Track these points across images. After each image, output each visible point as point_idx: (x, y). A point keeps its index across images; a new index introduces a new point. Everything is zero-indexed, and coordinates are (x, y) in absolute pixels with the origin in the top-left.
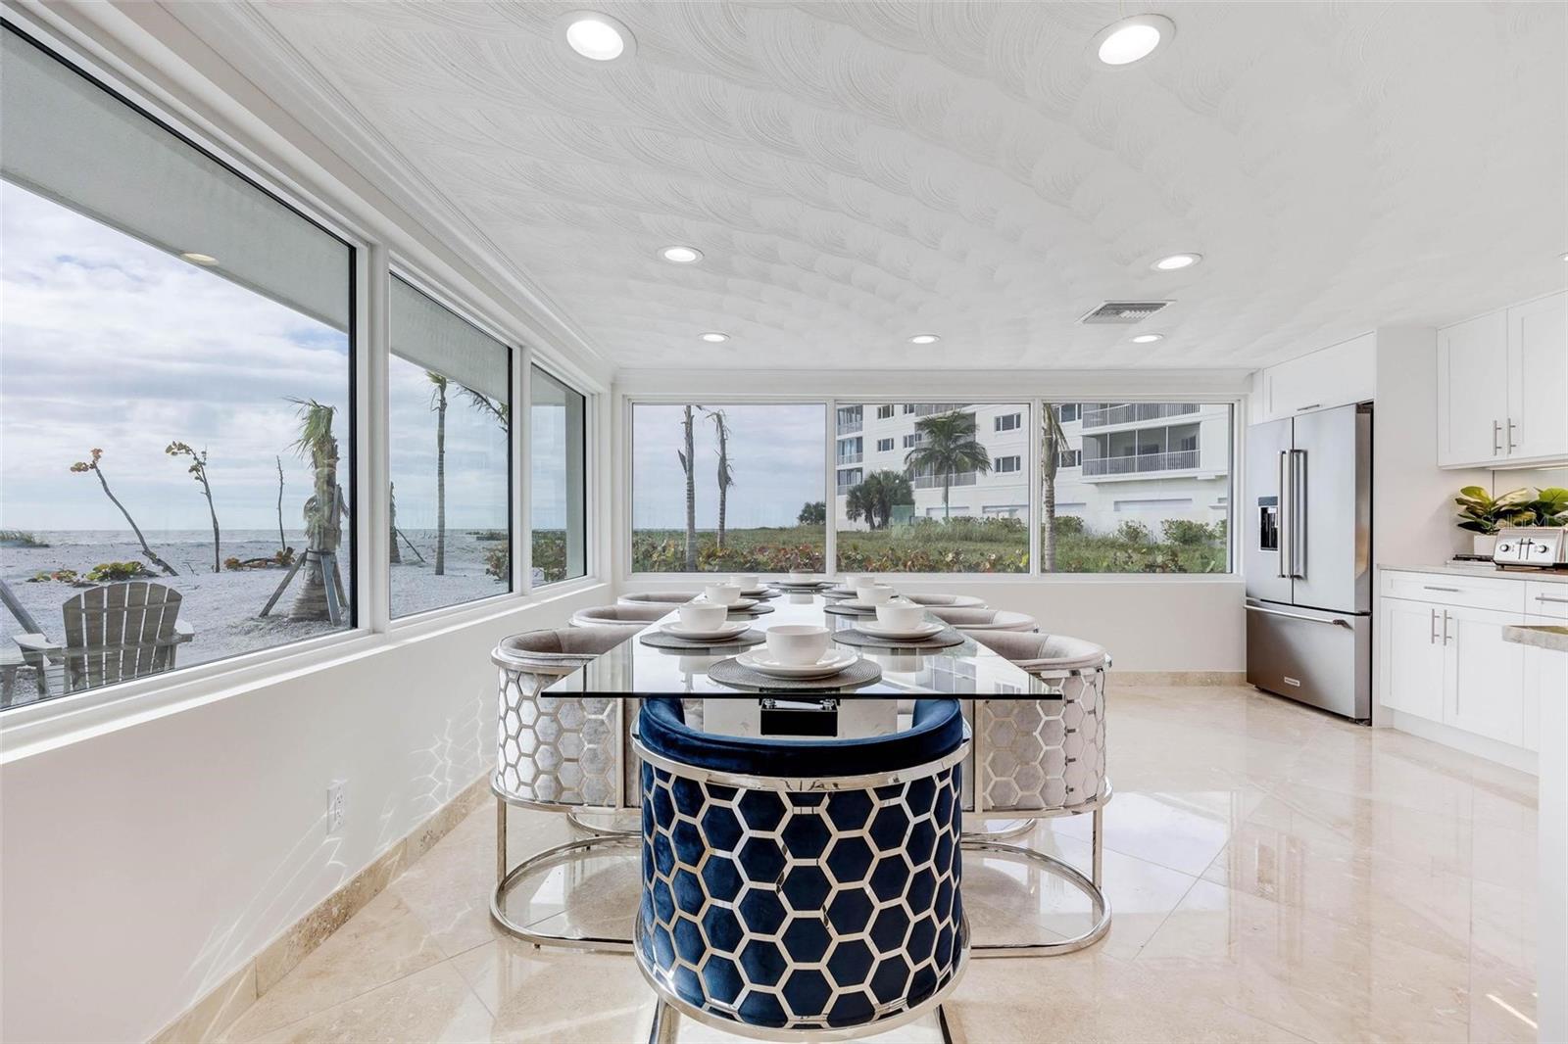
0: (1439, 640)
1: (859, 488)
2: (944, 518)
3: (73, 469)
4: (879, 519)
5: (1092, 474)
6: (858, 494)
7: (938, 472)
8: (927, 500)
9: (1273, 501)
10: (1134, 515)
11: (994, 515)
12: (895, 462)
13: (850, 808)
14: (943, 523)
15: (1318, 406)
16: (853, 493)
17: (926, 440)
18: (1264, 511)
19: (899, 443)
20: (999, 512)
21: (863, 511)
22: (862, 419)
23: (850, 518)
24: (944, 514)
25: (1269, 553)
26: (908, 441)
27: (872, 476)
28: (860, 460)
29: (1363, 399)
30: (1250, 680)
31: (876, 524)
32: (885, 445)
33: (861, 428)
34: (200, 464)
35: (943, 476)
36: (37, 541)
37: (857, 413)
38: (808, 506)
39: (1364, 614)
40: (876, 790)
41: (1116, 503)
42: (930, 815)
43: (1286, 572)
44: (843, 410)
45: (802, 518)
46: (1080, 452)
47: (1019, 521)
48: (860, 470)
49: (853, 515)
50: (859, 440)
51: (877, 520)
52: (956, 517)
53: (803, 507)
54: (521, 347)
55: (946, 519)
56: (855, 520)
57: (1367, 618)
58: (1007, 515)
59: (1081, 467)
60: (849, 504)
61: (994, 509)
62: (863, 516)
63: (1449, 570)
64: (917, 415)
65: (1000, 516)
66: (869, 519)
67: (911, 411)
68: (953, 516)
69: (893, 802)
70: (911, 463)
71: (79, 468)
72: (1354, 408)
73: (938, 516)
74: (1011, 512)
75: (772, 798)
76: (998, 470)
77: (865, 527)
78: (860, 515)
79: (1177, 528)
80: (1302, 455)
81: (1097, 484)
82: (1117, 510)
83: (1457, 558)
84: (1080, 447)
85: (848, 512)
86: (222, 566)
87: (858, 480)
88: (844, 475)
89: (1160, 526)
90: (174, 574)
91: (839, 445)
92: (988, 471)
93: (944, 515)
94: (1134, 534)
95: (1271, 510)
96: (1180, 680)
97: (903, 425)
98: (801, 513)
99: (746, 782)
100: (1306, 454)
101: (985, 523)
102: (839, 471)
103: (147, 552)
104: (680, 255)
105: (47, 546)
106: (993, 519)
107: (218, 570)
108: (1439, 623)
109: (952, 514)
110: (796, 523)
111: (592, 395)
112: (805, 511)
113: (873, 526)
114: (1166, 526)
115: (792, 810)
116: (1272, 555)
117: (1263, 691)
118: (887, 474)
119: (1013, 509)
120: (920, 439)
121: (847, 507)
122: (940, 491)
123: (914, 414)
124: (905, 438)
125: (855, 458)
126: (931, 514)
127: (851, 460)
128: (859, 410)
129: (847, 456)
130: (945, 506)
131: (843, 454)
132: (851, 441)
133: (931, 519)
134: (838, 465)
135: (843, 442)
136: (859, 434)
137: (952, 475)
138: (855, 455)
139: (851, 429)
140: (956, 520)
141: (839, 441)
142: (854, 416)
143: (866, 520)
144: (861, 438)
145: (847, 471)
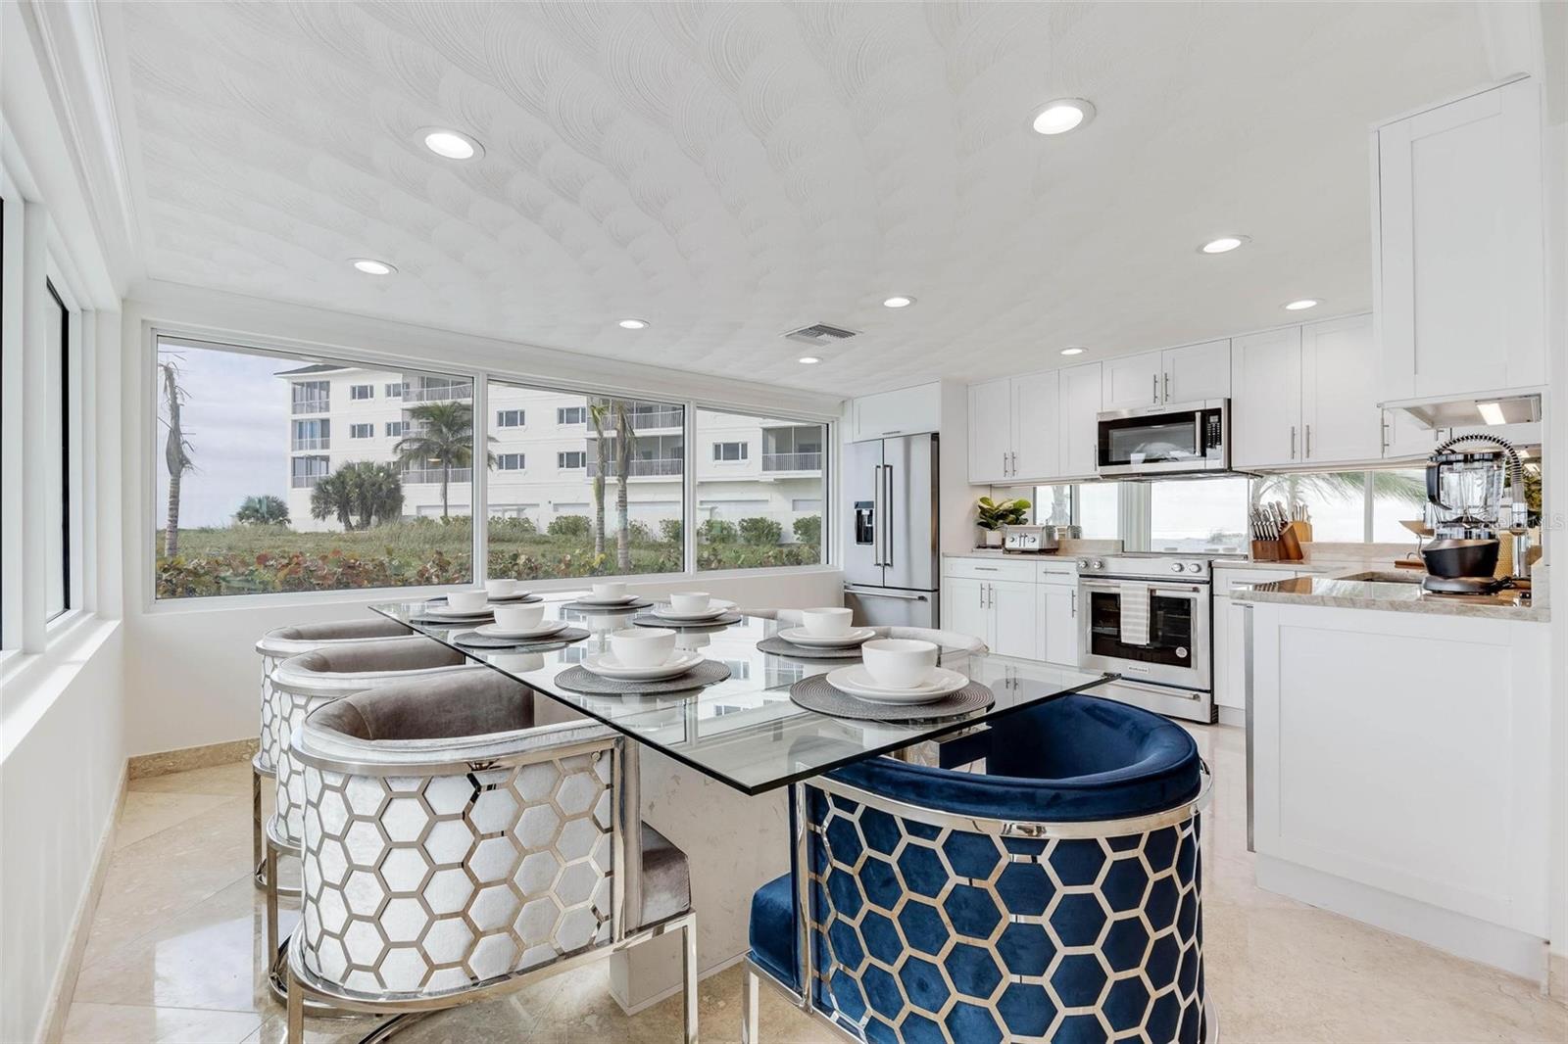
0: (985, 605)
2: (442, 517)
4: (358, 518)
6: (329, 488)
7: (435, 466)
8: (420, 497)
9: (869, 505)
11: (500, 514)
12: (380, 451)
14: (441, 522)
15: (898, 432)
16: (319, 488)
17: (417, 428)
18: (859, 513)
19: (380, 430)
20: (506, 511)
21: (335, 508)
22: (328, 397)
23: (316, 516)
24: (441, 512)
25: (864, 547)
26: (393, 429)
27: (347, 467)
28: (325, 445)
29: (934, 430)
31: (354, 524)
32: (361, 431)
33: (327, 409)
35: (441, 470)
37: (321, 389)
38: (250, 500)
39: (935, 590)
41: (794, 501)
43: (881, 562)
44: (302, 384)
45: (241, 516)
46: (584, 454)
47: (527, 521)
48: (326, 459)
49: (320, 513)
50: (325, 423)
51: (354, 519)
52: (457, 516)
53: (244, 502)
55: (445, 518)
56: (324, 518)
57: (936, 593)
58: (514, 515)
59: (585, 469)
60: (315, 499)
61: (501, 508)
62: (336, 514)
63: (974, 555)
64: (405, 400)
65: (507, 516)
66: (343, 516)
67: (398, 394)
68: (454, 515)
70: (402, 454)
72: (930, 435)
73: (436, 515)
74: (520, 511)
76: (501, 467)
77: (339, 527)
78: (330, 512)
80: (888, 469)
83: (979, 547)
84: (585, 450)
85: (313, 510)
87: (321, 473)
88: (302, 466)
91: (293, 426)
93: (443, 514)
95: (866, 512)
97: (387, 410)
98: (239, 510)
100: (891, 468)
102: (294, 458)
104: (449, 145)
106: (501, 518)
108: (985, 593)
109: (452, 513)
110: (233, 522)
112: (245, 508)
113: (349, 526)
116: (867, 548)
118: (368, 466)
119: (521, 508)
120: (408, 428)
121: (313, 503)
122: (438, 487)
123: (401, 398)
124: (389, 425)
125: (319, 444)
126: (424, 512)
127: (313, 446)
128: (325, 386)
129: (307, 440)
130: (443, 504)
131: (300, 437)
132: (312, 423)
133: (425, 518)
134: (293, 450)
135: (301, 424)
136: (324, 415)
137: (450, 470)
138: (318, 440)
139: (311, 409)
140: (456, 519)
141: (294, 421)
142: (317, 391)
143: (339, 519)
144: (328, 421)
145: (307, 458)
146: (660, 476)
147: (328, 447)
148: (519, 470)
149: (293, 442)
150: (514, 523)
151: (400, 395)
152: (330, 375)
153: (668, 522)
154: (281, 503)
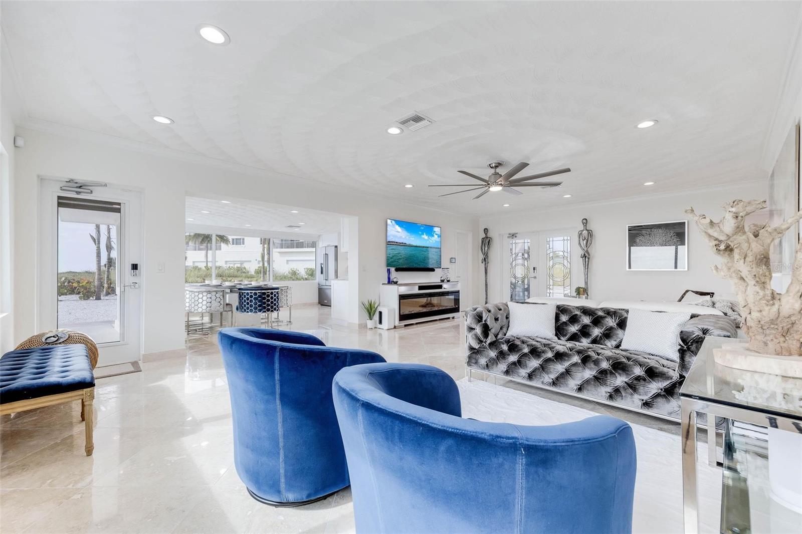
2: (205, 267)
5: (277, 248)
9: (323, 264)
10: (294, 266)
11: (231, 265)
13: (264, 294)
18: (321, 266)
20: (235, 264)
30: (319, 303)
35: (205, 245)
41: (287, 261)
43: (325, 278)
47: (245, 268)
52: (212, 266)
55: (206, 267)
58: (239, 265)
61: (232, 262)
65: (236, 266)
73: (202, 266)
74: (241, 264)
75: (256, 293)
76: (233, 244)
79: (310, 271)
80: (326, 255)
81: (279, 252)
82: (287, 263)
89: (304, 270)
92: (229, 245)
93: (205, 265)
94: (294, 273)
95: (323, 266)
96: (305, 305)
99: (254, 292)
100: (328, 254)
101: (228, 269)
106: (232, 267)
109: (210, 265)
114: (306, 270)
115: (258, 294)
116: (322, 275)
117: (322, 305)
119: (242, 263)
122: (204, 252)
126: (196, 264)
130: (206, 260)
133: (197, 267)
137: (209, 245)
146: (306, 249)
148: (242, 245)
150: (238, 269)
153: (308, 269)
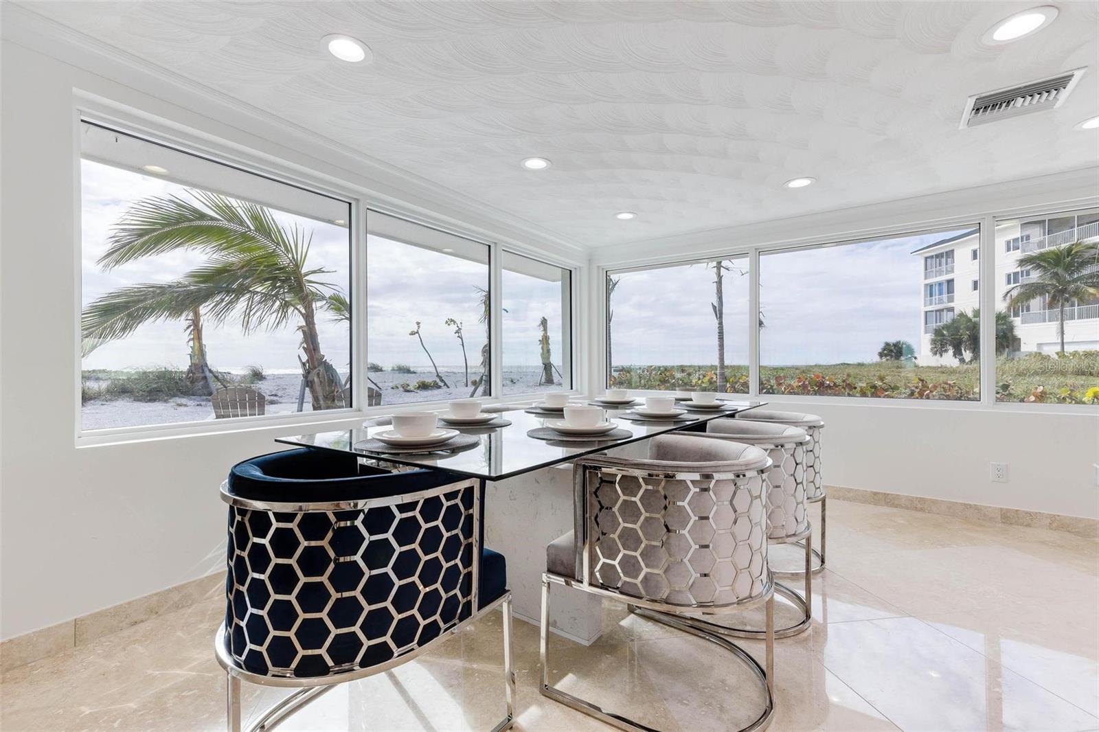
1: (946, 327)
2: (1058, 353)
3: (410, 334)
6: (943, 331)
7: (1051, 306)
8: (1037, 335)
14: (1058, 358)
16: (938, 332)
19: (1001, 281)
21: (950, 348)
22: (953, 261)
23: (935, 354)
24: (1058, 349)
26: (1011, 278)
27: (962, 315)
28: (951, 300)
31: (966, 359)
33: (952, 271)
34: (460, 329)
35: (1057, 310)
36: (412, 370)
37: (947, 257)
38: (887, 344)
40: (397, 506)
42: (457, 531)
44: (932, 257)
45: (881, 355)
48: (950, 309)
49: (938, 351)
50: (950, 282)
51: (967, 355)
52: (1075, 352)
53: (882, 345)
54: (495, 243)
55: (1061, 354)
56: (941, 355)
60: (934, 342)
62: (951, 352)
64: (1022, 251)
66: (957, 352)
67: (1017, 247)
68: (1071, 351)
69: (410, 514)
70: (1012, 300)
71: (412, 334)
73: (1052, 351)
77: (953, 362)
78: (946, 351)
85: (933, 349)
86: (469, 383)
87: (947, 318)
88: (932, 317)
90: (448, 387)
91: (925, 288)
93: (1059, 351)
97: (1007, 262)
98: (880, 351)
102: (926, 312)
103: (438, 376)
104: (536, 164)
105: (415, 373)
107: (467, 386)
109: (1069, 349)
110: (876, 359)
111: (576, 269)
112: (884, 349)
113: (962, 361)
120: (1026, 275)
121: (931, 344)
122: (1054, 326)
123: (1019, 251)
124: (1009, 276)
125: (945, 299)
126: (1041, 349)
127: (941, 302)
128: (950, 254)
129: (936, 297)
130: (1059, 341)
131: (931, 296)
132: (940, 284)
134: (925, 306)
135: (931, 286)
136: (949, 277)
137: (1066, 309)
138: (945, 296)
139: (940, 273)
140: (1075, 354)
141: (926, 285)
142: (944, 260)
143: (955, 355)
144: (952, 280)
145: (936, 311)
147: (953, 301)
149: (925, 300)
151: (1018, 249)
152: (952, 245)
154: (909, 345)
